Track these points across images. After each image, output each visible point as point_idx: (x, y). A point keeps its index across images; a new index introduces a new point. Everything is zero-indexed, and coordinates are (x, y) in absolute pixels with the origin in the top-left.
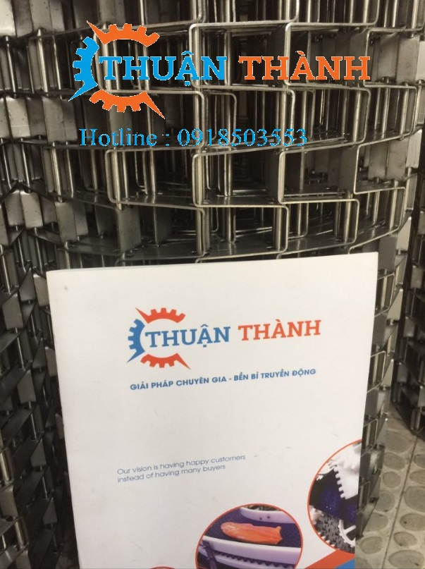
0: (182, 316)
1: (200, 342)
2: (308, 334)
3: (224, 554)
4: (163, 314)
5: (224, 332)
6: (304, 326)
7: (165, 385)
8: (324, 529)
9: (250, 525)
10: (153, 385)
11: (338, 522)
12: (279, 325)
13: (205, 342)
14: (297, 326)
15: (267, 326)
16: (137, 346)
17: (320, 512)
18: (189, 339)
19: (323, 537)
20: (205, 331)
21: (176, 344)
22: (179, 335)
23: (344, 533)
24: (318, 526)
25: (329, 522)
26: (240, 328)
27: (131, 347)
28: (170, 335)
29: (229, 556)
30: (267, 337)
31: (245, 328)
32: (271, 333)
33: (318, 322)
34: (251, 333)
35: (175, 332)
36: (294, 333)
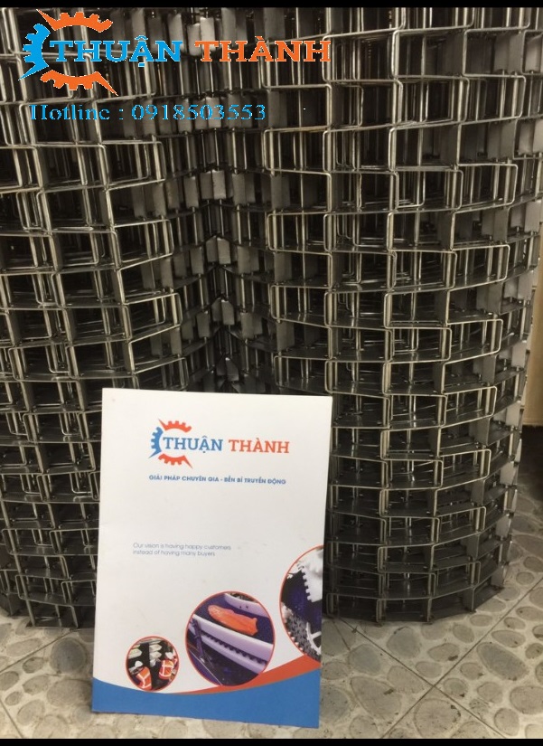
0: (189, 429)
1: (201, 449)
2: (279, 451)
3: (209, 636)
4: (177, 425)
5: (218, 443)
6: (277, 445)
7: (174, 478)
8: (294, 630)
9: (231, 611)
10: (166, 478)
11: (305, 624)
12: (258, 443)
13: (204, 449)
14: (271, 444)
15: (249, 442)
16: (156, 447)
17: (290, 611)
18: (193, 445)
19: (293, 638)
20: (205, 441)
21: (184, 448)
22: (187, 442)
23: (311, 637)
24: (288, 626)
25: (298, 623)
26: (230, 441)
27: (153, 447)
28: (180, 441)
29: (212, 638)
30: (249, 450)
31: (234, 441)
32: (252, 448)
33: (287, 443)
34: (238, 446)
35: (184, 439)
36: (269, 449)
